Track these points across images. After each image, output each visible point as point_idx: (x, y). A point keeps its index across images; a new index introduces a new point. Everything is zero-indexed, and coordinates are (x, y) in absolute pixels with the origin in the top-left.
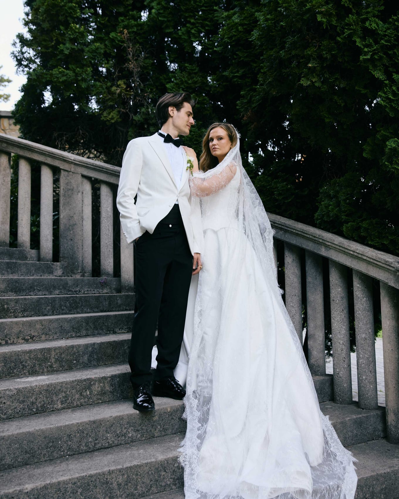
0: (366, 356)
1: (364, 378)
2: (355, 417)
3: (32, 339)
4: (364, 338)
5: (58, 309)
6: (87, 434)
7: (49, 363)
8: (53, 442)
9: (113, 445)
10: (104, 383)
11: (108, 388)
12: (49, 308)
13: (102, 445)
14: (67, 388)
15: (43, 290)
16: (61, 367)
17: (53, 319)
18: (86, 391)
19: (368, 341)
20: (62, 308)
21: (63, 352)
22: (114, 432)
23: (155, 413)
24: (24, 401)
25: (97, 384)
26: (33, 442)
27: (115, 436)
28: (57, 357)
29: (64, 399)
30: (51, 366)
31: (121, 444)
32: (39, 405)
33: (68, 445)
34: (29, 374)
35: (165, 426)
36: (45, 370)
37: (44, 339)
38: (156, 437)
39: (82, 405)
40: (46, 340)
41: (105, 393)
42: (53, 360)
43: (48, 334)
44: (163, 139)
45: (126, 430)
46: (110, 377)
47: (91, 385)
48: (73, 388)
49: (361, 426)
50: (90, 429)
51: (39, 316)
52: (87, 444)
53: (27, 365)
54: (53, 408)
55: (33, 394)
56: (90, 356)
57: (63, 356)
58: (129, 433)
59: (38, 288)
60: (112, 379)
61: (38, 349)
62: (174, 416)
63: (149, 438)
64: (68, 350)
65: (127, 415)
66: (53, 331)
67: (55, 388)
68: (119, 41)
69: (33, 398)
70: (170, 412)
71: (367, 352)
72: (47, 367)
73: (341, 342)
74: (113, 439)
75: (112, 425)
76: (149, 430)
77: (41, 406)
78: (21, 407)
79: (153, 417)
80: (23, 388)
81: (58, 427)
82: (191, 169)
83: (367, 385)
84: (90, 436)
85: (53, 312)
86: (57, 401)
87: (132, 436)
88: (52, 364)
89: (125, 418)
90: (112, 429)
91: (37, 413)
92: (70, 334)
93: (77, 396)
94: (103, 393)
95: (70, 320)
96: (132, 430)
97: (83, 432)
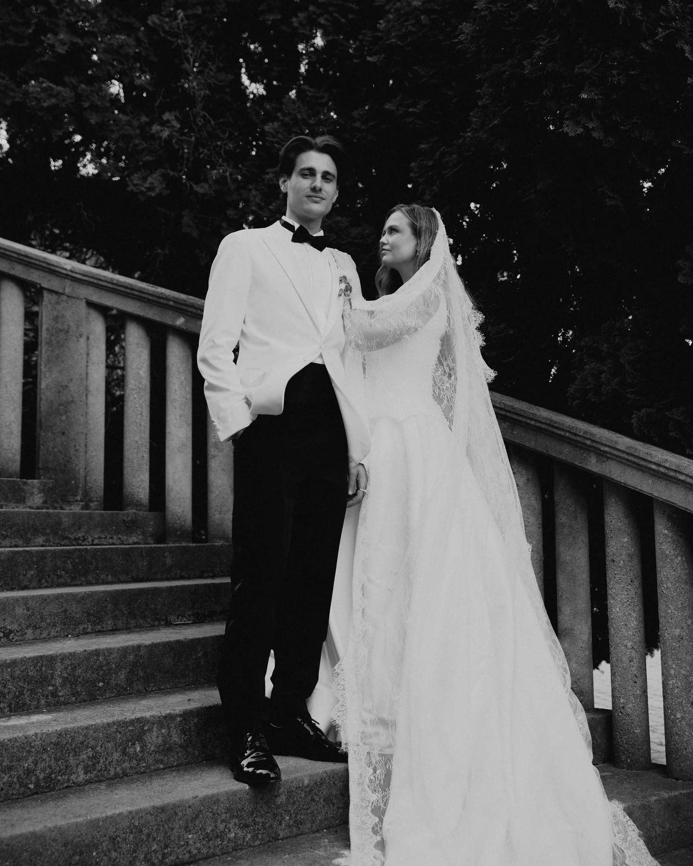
0: (683, 672)
1: (679, 716)
2: (666, 795)
3: (8, 638)
4: (679, 636)
5: (49, 576)
6: (149, 835)
7: (50, 688)
8: (81, 853)
9: (199, 857)
10: (169, 728)
11: (176, 738)
12: (32, 573)
13: (178, 858)
14: (96, 739)
15: (12, 536)
16: (73, 695)
17: (48, 596)
18: (134, 744)
19: (686, 643)
20: (59, 573)
21: (79, 665)
22: (203, 829)
23: (279, 788)
24: (10, 768)
25: (155, 729)
26: (41, 854)
27: (203, 838)
28: (65, 675)
29: (90, 763)
30: (54, 694)
31: (214, 855)
32: (41, 776)
33: (110, 860)
34: (11, 711)
35: (298, 816)
36: (43, 702)
37: (31, 637)
38: (282, 839)
39: (125, 774)
40: (35, 639)
41: (170, 749)
42: (58, 681)
43: (39, 628)
44: (291, 234)
45: (224, 824)
46: (180, 716)
47: (144, 732)
48: (109, 738)
49: (678, 813)
50: (154, 823)
51: (12, 589)
52: (149, 856)
53: (6, 691)
54: (68, 781)
55: (29, 752)
56: (131, 671)
57: (79, 671)
58: (230, 831)
59: (3, 532)
60: (184, 719)
61: (30, 658)
62: (316, 794)
63: (269, 841)
64: (88, 659)
65: (226, 793)
66: (48, 621)
67: (73, 738)
68: (165, 32)
69: (30, 760)
70: (308, 786)
71: (684, 665)
72: (47, 696)
73: (629, 645)
74: (198, 845)
75: (197, 816)
76: (267, 825)
77: (45, 778)
78: (5, 780)
79: (276, 796)
80: (10, 740)
81: (91, 821)
82: (346, 295)
83: (684, 732)
84: (154, 839)
85: (40, 581)
86: (77, 767)
87: (235, 837)
88: (57, 688)
89: (222, 799)
90: (197, 823)
91: (37, 793)
92: (81, 627)
93: (116, 756)
94: (166, 749)
95: (83, 598)
96: (235, 824)
97: (141, 831)
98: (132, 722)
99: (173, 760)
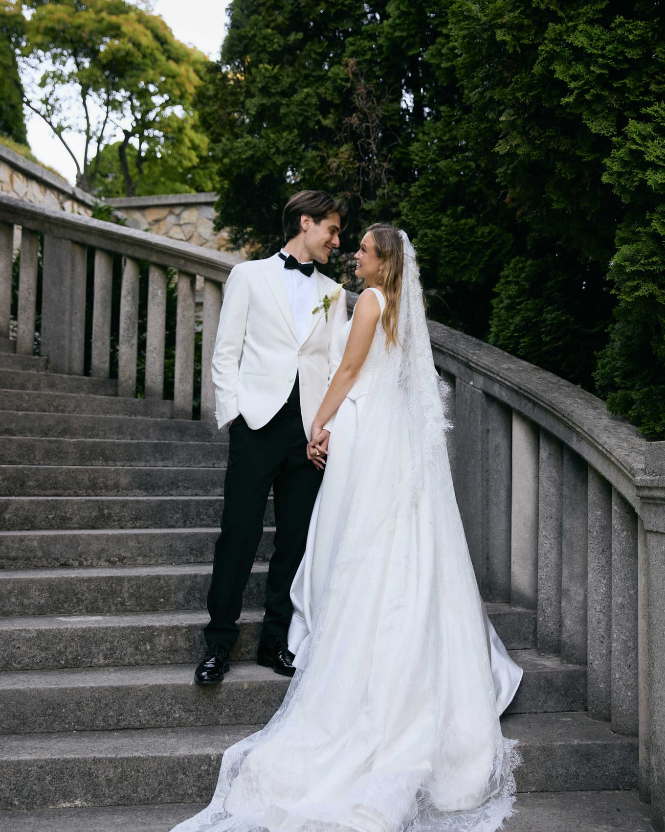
0: (622, 637)
1: (617, 676)
3: (122, 562)
4: (621, 604)
5: (193, 519)
6: (106, 705)
7: (119, 599)
8: (54, 709)
9: (146, 726)
10: (175, 635)
11: (181, 643)
12: (178, 516)
13: (129, 724)
14: (113, 637)
15: (193, 487)
16: (138, 605)
18: (145, 644)
19: (627, 611)
20: (201, 517)
21: (143, 585)
22: (151, 707)
23: (220, 688)
24: (46, 649)
25: (163, 635)
26: (24, 704)
27: (152, 714)
28: (131, 591)
29: (108, 653)
30: (122, 604)
31: (160, 727)
32: (70, 657)
33: (75, 716)
34: (88, 612)
35: (237, 711)
36: (113, 608)
37: (141, 563)
38: (222, 725)
39: (137, 664)
40: (145, 564)
41: (176, 651)
42: (126, 595)
43: (148, 556)
44: (283, 262)
45: (170, 707)
46: (186, 628)
47: (154, 637)
48: (124, 637)
49: (588, 760)
50: (111, 697)
51: (161, 527)
52: (106, 719)
53: (84, 598)
54: (91, 662)
55: (61, 639)
56: (189, 593)
57: (142, 590)
58: (175, 712)
60: (189, 631)
61: (102, 578)
62: (255, 697)
63: (210, 725)
64: (150, 581)
65: (173, 685)
66: (156, 552)
67: (95, 635)
69: (61, 645)
70: (247, 690)
71: (624, 631)
72: (116, 605)
73: (598, 608)
74: (148, 718)
75: (147, 698)
76: (209, 713)
77: (72, 658)
78: (42, 656)
79: (217, 693)
80: (46, 630)
81: (61, 689)
82: (325, 309)
83: (621, 691)
84: (111, 708)
85: (185, 522)
86: (98, 654)
87: (179, 717)
88: (125, 600)
89: (168, 689)
90: (147, 702)
92: (185, 558)
93: (130, 650)
94: (173, 650)
96: (180, 708)
97: (100, 701)
98: (143, 628)
99: (178, 658)
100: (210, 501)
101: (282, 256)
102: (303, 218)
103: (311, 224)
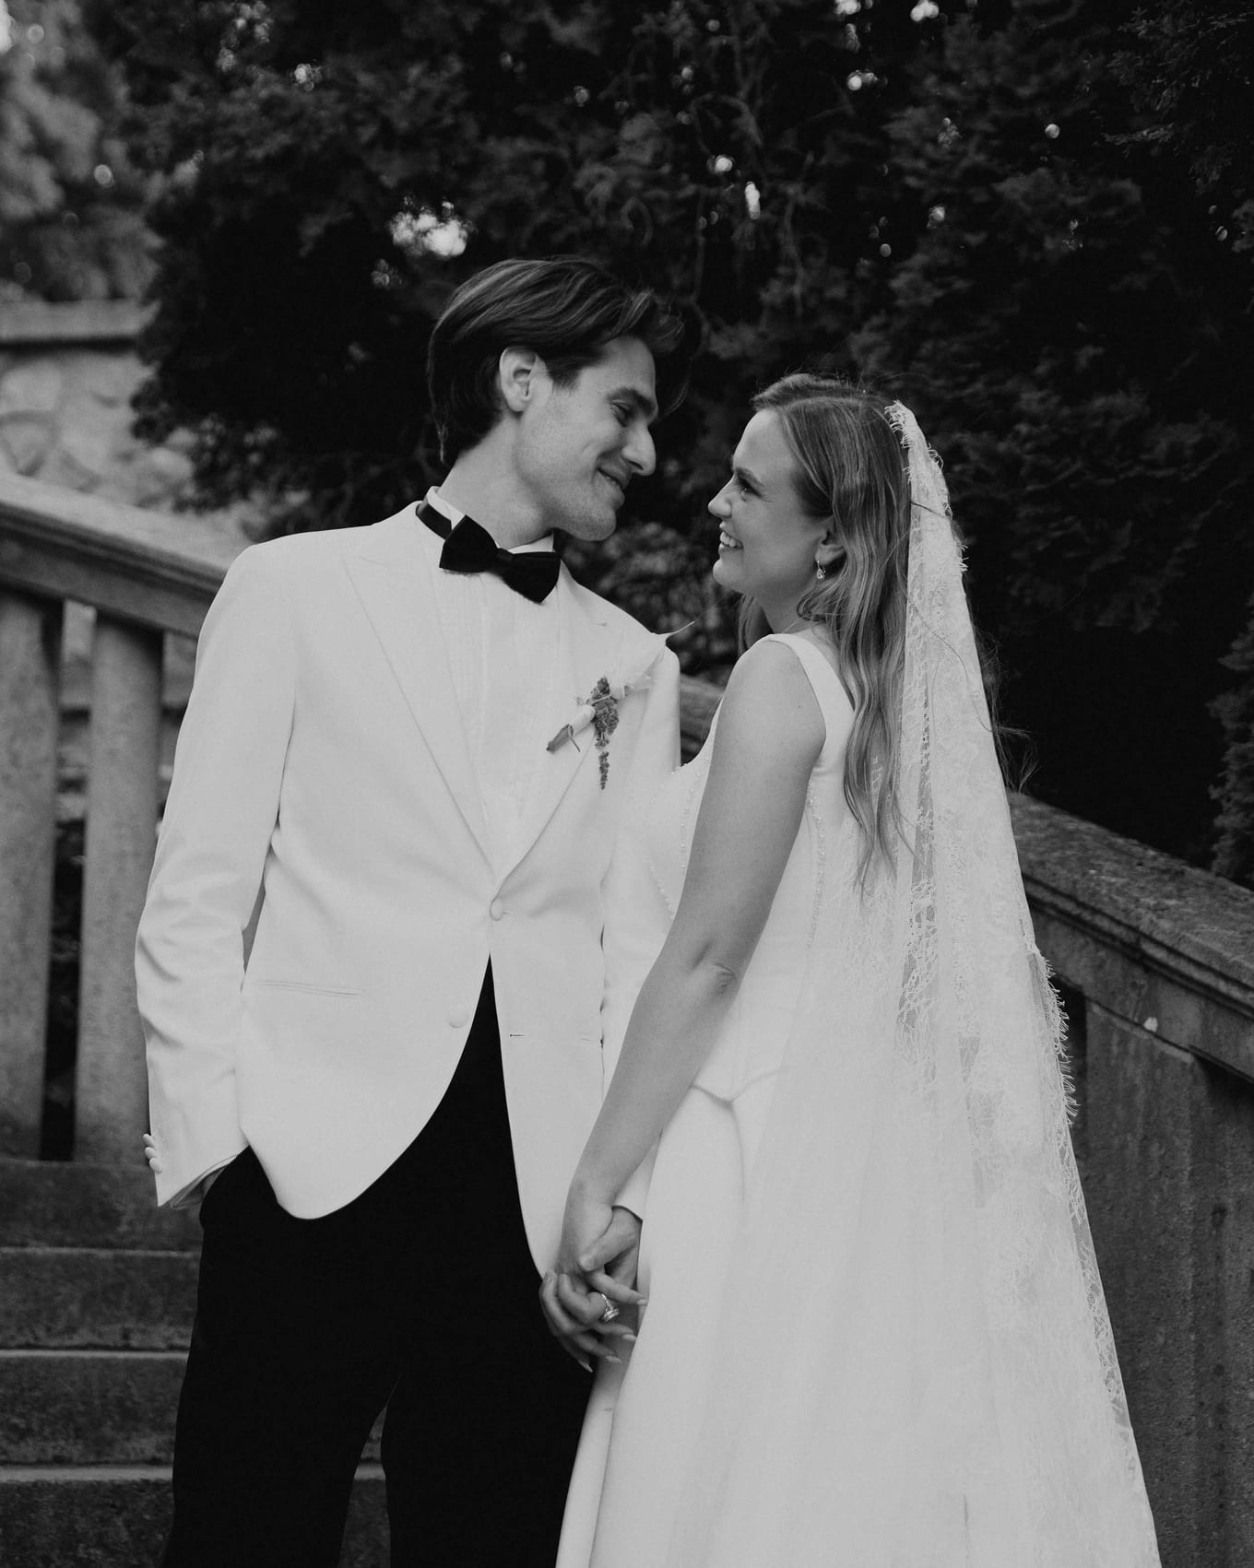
44: (439, 542)
82: (599, 732)
100: (117, 1489)
101: (432, 519)
102: (509, 363)
103: (540, 383)
